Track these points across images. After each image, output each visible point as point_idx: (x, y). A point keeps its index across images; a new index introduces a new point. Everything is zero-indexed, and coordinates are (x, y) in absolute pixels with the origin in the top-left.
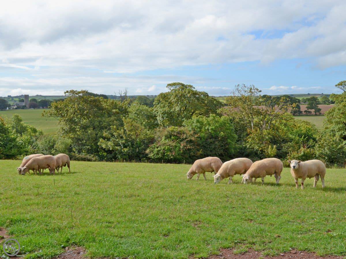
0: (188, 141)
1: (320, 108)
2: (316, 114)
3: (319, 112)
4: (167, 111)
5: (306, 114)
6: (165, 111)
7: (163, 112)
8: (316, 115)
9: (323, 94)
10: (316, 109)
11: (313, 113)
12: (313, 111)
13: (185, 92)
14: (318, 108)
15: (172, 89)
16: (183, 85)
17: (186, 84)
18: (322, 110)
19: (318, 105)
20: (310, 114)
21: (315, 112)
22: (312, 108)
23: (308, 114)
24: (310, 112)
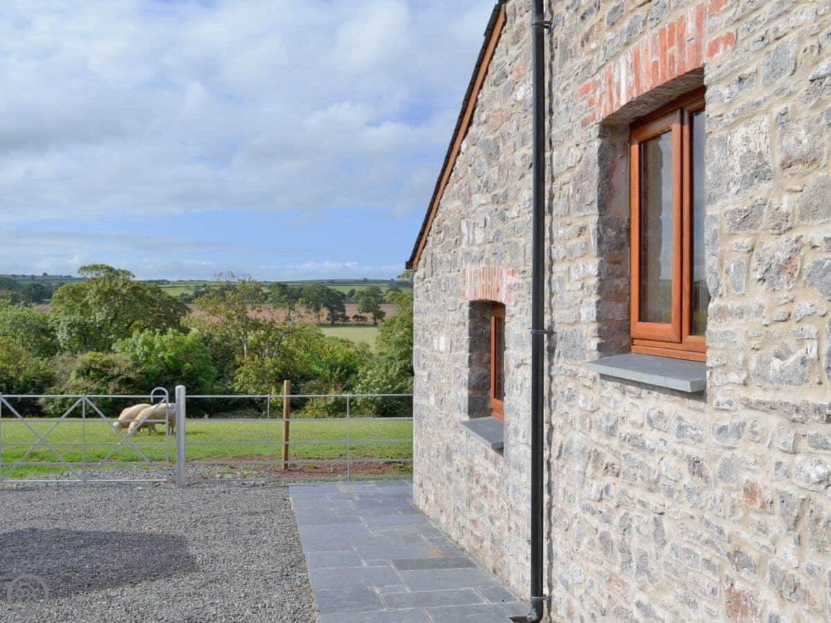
0: (123, 379)
1: (384, 311)
2: (375, 322)
3: (381, 319)
4: (79, 322)
5: (356, 323)
6: (73, 321)
7: (69, 323)
8: (375, 325)
10: (376, 311)
11: (371, 321)
12: (370, 315)
13: (117, 285)
14: (380, 310)
16: (111, 270)
17: (116, 267)
18: (386, 315)
19: (380, 305)
20: (364, 323)
21: (375, 319)
22: (368, 311)
23: (361, 323)
24: (364, 318)
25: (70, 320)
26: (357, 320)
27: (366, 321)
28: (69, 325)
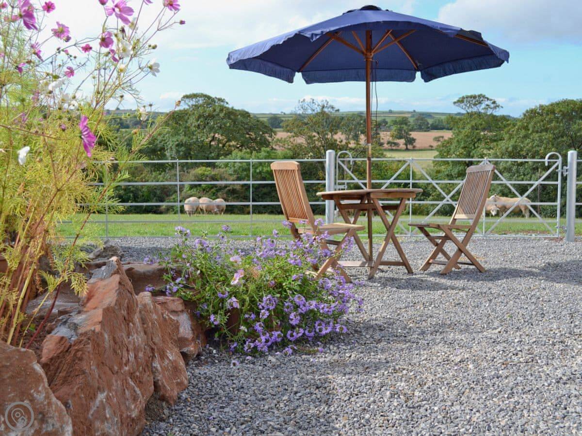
0: (229, 190)
1: (415, 138)
2: (407, 148)
3: (412, 144)
4: (186, 142)
5: (390, 148)
6: (181, 141)
7: (177, 143)
8: (407, 150)
9: (414, 111)
10: (407, 138)
11: (402, 146)
12: (402, 142)
13: (215, 110)
14: (411, 136)
15: (190, 104)
16: (209, 97)
17: (213, 96)
18: (416, 141)
19: (411, 133)
20: (397, 148)
21: (406, 145)
22: (400, 138)
23: (394, 148)
24: (396, 144)
25: (178, 141)
26: (391, 146)
27: (398, 147)
28: (177, 145)
